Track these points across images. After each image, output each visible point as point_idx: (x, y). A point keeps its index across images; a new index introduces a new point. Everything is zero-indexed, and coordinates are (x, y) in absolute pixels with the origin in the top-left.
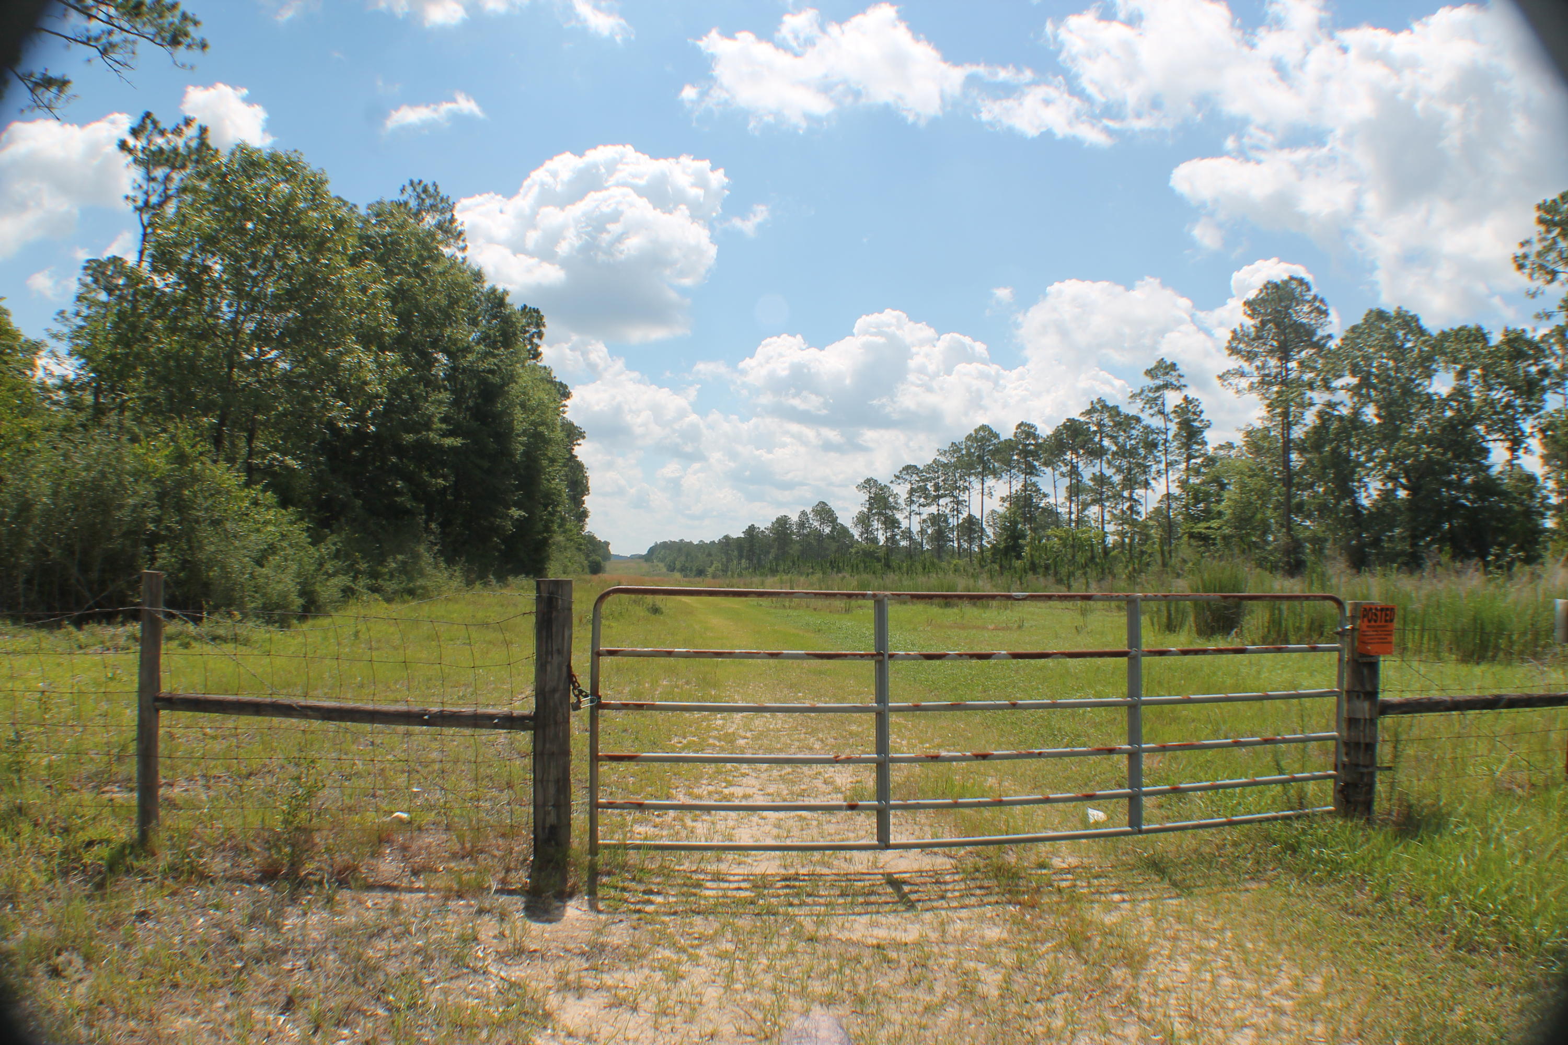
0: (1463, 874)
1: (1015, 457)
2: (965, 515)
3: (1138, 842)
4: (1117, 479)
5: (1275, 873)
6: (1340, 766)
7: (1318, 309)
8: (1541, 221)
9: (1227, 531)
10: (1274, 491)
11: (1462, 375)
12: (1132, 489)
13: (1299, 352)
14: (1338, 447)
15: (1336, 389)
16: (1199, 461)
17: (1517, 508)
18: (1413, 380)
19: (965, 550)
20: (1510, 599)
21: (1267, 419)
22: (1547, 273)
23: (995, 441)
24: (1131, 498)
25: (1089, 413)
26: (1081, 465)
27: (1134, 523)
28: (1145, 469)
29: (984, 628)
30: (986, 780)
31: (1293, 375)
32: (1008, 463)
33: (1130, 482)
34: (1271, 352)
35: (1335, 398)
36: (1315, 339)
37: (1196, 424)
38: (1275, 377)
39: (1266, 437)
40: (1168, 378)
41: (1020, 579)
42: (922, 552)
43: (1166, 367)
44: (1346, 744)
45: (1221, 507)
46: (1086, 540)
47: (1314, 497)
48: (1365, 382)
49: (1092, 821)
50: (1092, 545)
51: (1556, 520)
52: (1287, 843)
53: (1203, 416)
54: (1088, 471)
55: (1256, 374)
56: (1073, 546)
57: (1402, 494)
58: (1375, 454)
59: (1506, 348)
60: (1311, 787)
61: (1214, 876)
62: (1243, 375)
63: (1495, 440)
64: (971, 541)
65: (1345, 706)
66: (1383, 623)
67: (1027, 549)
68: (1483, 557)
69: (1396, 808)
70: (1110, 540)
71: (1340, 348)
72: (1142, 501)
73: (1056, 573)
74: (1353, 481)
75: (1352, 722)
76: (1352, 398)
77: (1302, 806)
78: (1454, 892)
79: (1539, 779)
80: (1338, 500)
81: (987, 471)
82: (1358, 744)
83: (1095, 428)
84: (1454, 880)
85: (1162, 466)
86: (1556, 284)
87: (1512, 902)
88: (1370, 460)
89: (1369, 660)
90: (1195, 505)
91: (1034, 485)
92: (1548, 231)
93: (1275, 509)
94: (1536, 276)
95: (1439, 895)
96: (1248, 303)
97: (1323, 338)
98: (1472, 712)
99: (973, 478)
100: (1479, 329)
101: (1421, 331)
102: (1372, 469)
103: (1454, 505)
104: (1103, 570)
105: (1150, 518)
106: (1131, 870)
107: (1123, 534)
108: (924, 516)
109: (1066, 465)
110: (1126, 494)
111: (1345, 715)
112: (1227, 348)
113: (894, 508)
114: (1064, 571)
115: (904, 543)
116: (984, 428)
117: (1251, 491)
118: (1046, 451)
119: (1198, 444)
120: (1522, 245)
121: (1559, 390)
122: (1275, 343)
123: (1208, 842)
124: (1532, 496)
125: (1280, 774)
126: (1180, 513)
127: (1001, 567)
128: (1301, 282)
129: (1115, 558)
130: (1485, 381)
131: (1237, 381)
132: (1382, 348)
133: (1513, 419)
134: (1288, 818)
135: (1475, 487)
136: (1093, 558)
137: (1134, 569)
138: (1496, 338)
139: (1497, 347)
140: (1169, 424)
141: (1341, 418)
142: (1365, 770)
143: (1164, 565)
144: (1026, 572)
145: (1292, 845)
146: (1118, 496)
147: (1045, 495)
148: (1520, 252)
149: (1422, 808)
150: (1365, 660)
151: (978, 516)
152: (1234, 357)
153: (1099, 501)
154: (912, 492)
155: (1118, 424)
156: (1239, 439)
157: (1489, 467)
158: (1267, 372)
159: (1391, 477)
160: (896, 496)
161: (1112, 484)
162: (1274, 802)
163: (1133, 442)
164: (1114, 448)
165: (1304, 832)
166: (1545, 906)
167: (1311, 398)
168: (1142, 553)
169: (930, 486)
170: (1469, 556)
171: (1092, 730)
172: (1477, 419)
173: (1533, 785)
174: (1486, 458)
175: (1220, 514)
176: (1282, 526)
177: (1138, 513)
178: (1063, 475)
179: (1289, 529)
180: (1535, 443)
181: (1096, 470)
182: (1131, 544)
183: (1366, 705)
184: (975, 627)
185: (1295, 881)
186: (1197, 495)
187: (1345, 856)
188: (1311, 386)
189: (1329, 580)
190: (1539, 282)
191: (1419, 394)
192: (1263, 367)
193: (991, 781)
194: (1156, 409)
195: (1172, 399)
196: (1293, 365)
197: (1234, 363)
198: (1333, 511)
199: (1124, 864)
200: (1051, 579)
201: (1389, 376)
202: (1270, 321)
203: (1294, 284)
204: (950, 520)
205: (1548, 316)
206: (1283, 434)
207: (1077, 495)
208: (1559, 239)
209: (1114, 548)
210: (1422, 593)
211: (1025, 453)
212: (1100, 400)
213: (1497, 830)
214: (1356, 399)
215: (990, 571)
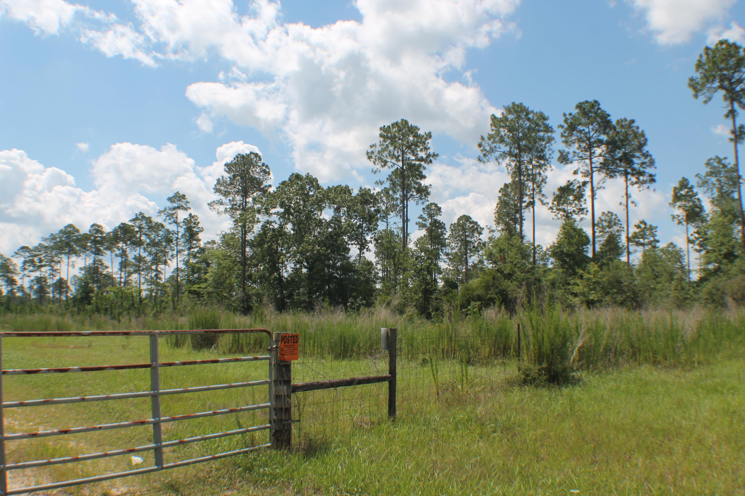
0: (340, 474)
1: (89, 244)
2: (58, 278)
3: (161, 474)
4: (149, 259)
5: (241, 484)
6: (272, 422)
7: (264, 171)
8: (381, 136)
9: (210, 289)
10: (236, 268)
11: (337, 210)
12: (157, 265)
13: (253, 193)
14: (271, 245)
15: (271, 214)
16: (196, 250)
17: (362, 278)
18: (312, 212)
19: (57, 299)
20: (358, 326)
21: (233, 229)
22: (382, 162)
23: (77, 234)
24: (156, 270)
25: (134, 220)
26: (128, 251)
27: (158, 284)
28: (165, 253)
29: (67, 347)
30: (68, 444)
31: (249, 205)
32: (84, 248)
33: (156, 261)
34: (237, 192)
35: (271, 219)
36: (262, 187)
37: (195, 229)
38: (239, 206)
39: (232, 239)
40: (180, 203)
41: (90, 316)
42: (30, 300)
43: (180, 197)
44: (275, 409)
45: (207, 276)
46: (129, 294)
47: (258, 271)
48: (287, 211)
49: (134, 464)
50: (132, 297)
51: (381, 284)
52: (246, 466)
53: (200, 225)
54: (132, 254)
55: (229, 204)
56: (122, 297)
57: (304, 270)
58: (291, 249)
59: (360, 198)
60: (258, 434)
61: (207, 490)
62: (222, 204)
63: (352, 244)
64: (61, 293)
65: (273, 389)
66: (292, 344)
67: (94, 298)
68: (345, 304)
69: (303, 442)
70: (144, 294)
71: (275, 193)
72: (163, 272)
73: (111, 313)
74: (279, 263)
75: (278, 397)
76: (279, 219)
77: (253, 445)
78: (336, 484)
79: (375, 419)
80: (271, 273)
81: (72, 252)
82: (281, 409)
83: (137, 229)
84: (336, 478)
85: (175, 252)
86: (386, 167)
87: (366, 486)
88: (287, 253)
89: (286, 363)
90: (192, 275)
91: (100, 261)
92: (384, 141)
93: (237, 278)
94: (377, 162)
95: (329, 487)
96: (226, 165)
97: (266, 186)
98: (341, 387)
99: (63, 256)
100: (347, 187)
101: (318, 187)
102: (289, 257)
103: (331, 277)
104: (139, 311)
105: (167, 282)
106: (159, 491)
107: (151, 291)
108: (32, 278)
109: (119, 250)
110: (154, 267)
111: (273, 393)
112: (214, 189)
113: (13, 273)
114: (116, 312)
115: (19, 294)
116: (70, 226)
117: (224, 267)
118: (108, 241)
119: (195, 240)
120: (371, 147)
121: (385, 220)
122: (240, 188)
123: (202, 470)
124: (370, 273)
125: (240, 428)
126: (184, 279)
127: (79, 309)
128: (256, 155)
129: (146, 304)
130: (348, 214)
131: (218, 207)
132: (297, 194)
133: (362, 233)
134: (246, 452)
135: (342, 268)
136: (133, 304)
137: (157, 311)
138: (355, 192)
139: (355, 197)
140: (179, 228)
141: (274, 230)
142: (285, 423)
143: (175, 308)
144: (93, 313)
145: (249, 467)
146: (149, 269)
147: (107, 267)
148: (370, 151)
149: (317, 441)
150: (283, 364)
151: (66, 279)
152: (218, 194)
153: (138, 271)
154: (25, 262)
155: (150, 228)
156: (218, 240)
157: (349, 258)
158: (235, 203)
159: (298, 262)
160: (15, 265)
161: (146, 262)
162: (237, 443)
163: (159, 238)
164: (148, 241)
165: (255, 460)
166: (383, 486)
167: (258, 218)
168: (162, 301)
169: (36, 259)
170: (338, 304)
171: (133, 408)
172: (345, 233)
173: (372, 422)
174: (348, 253)
175: (206, 280)
176: (240, 287)
177: (160, 279)
178: (117, 255)
179: (244, 289)
180: (372, 246)
181: (137, 253)
182: (155, 297)
183: (285, 388)
184: (61, 347)
185: (252, 488)
186: (193, 269)
187: (278, 471)
188: (259, 212)
189: (265, 317)
190: (378, 166)
191: (315, 219)
192: (233, 200)
193: (72, 444)
194: (172, 220)
195: (182, 215)
196: (250, 200)
197: (217, 197)
198: (268, 279)
199: (154, 488)
200: (108, 317)
201: (300, 209)
202: (238, 175)
203: (252, 156)
204: (48, 281)
205: (382, 183)
206: (242, 238)
207: (125, 268)
208: (390, 146)
209: (145, 299)
210: (314, 323)
211: (95, 242)
212: (141, 213)
213: (356, 448)
214: (281, 220)
215: (72, 312)
